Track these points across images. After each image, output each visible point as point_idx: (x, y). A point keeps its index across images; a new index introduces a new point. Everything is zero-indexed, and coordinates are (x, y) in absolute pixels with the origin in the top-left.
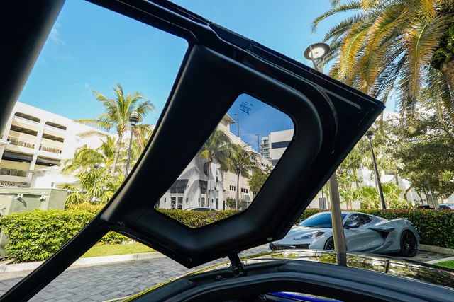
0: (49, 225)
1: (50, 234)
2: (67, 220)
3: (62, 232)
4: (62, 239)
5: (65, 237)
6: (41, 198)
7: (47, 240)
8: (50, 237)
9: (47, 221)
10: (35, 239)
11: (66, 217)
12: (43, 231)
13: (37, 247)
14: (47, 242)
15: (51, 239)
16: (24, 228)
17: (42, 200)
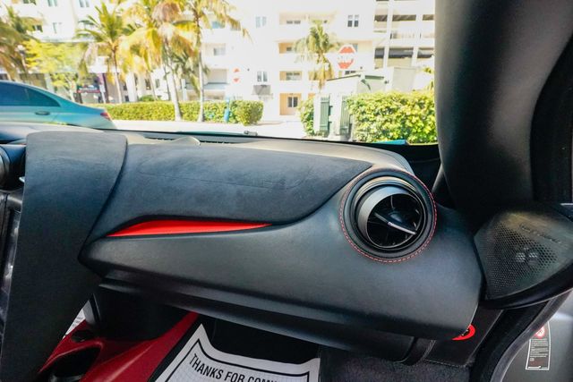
0: (383, 107)
1: (386, 118)
2: (403, 102)
3: (398, 117)
4: (399, 125)
5: (403, 123)
6: (385, 80)
7: (383, 124)
8: (386, 121)
9: (380, 101)
10: (373, 122)
11: (402, 98)
12: (378, 114)
13: (375, 131)
14: (384, 127)
15: (387, 124)
16: (362, 109)
17: (386, 82)
